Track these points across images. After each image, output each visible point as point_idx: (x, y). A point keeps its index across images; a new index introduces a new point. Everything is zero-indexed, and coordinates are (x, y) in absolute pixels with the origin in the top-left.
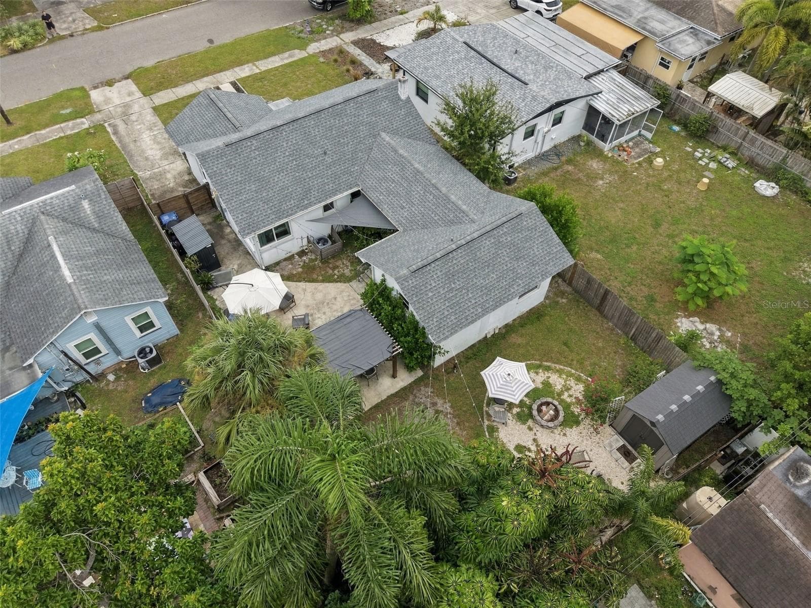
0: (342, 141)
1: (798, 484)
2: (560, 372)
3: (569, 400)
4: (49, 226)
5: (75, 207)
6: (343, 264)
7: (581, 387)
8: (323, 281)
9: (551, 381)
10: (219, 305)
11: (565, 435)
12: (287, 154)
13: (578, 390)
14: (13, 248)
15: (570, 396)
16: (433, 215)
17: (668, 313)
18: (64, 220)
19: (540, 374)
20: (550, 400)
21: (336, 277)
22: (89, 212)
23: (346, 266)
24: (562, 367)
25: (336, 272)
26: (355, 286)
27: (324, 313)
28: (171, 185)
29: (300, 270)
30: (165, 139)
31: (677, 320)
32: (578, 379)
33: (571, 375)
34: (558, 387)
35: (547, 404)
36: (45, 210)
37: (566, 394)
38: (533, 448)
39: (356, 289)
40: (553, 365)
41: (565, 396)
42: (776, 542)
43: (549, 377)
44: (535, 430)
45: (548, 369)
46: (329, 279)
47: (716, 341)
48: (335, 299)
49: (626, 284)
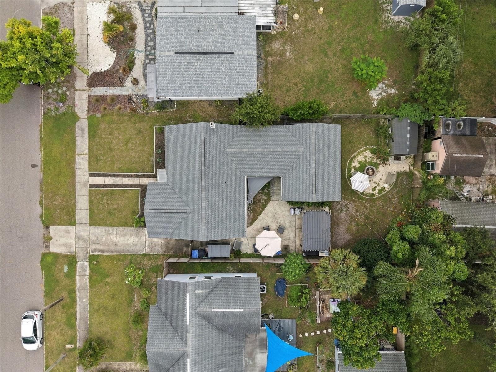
0: (223, 171)
1: (450, 130)
2: (359, 154)
3: (369, 160)
4: (205, 309)
5: (197, 296)
6: (260, 196)
7: (368, 152)
8: (263, 209)
9: (360, 160)
10: (250, 253)
11: (379, 172)
12: (219, 200)
13: (368, 154)
14: (205, 324)
15: (369, 158)
16: (287, 162)
17: (364, 95)
18: (202, 302)
19: (355, 161)
20: (367, 168)
21: (264, 203)
22: (202, 292)
23: (261, 196)
24: (357, 152)
25: (262, 201)
26: (274, 199)
27: (279, 218)
28: (163, 242)
29: (252, 214)
30: (123, 231)
31: (369, 95)
32: (365, 150)
33: (362, 151)
34: (363, 160)
35: (368, 169)
36: (194, 308)
37: (367, 159)
38: (376, 185)
39: (276, 199)
40: (355, 154)
41: (368, 160)
42: (461, 159)
43: (358, 160)
44: (371, 180)
45: (355, 157)
46: (264, 207)
47: (386, 90)
48: (275, 210)
49: (343, 97)
